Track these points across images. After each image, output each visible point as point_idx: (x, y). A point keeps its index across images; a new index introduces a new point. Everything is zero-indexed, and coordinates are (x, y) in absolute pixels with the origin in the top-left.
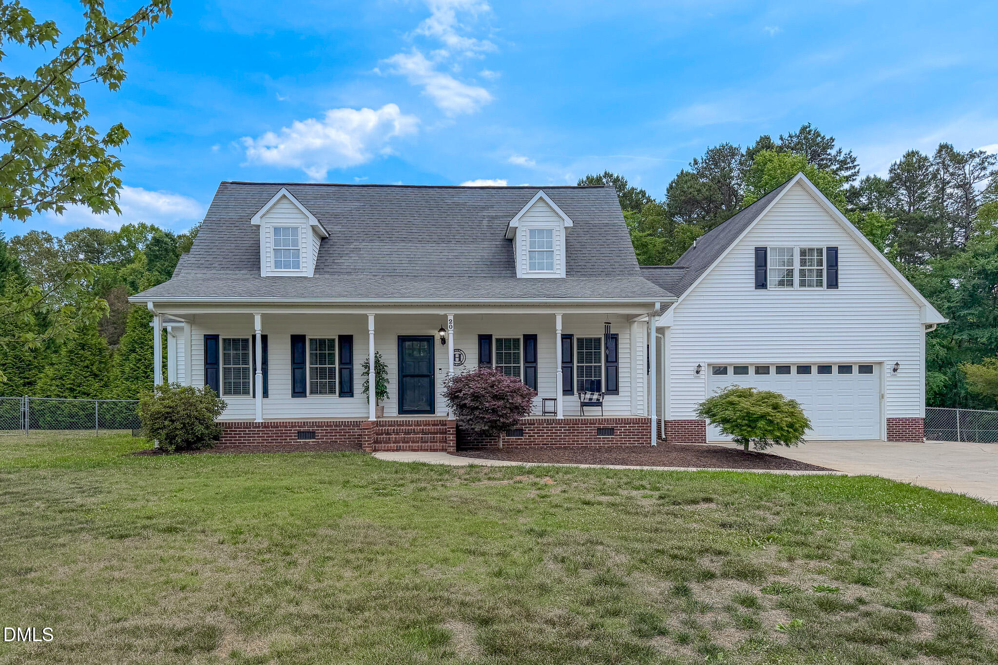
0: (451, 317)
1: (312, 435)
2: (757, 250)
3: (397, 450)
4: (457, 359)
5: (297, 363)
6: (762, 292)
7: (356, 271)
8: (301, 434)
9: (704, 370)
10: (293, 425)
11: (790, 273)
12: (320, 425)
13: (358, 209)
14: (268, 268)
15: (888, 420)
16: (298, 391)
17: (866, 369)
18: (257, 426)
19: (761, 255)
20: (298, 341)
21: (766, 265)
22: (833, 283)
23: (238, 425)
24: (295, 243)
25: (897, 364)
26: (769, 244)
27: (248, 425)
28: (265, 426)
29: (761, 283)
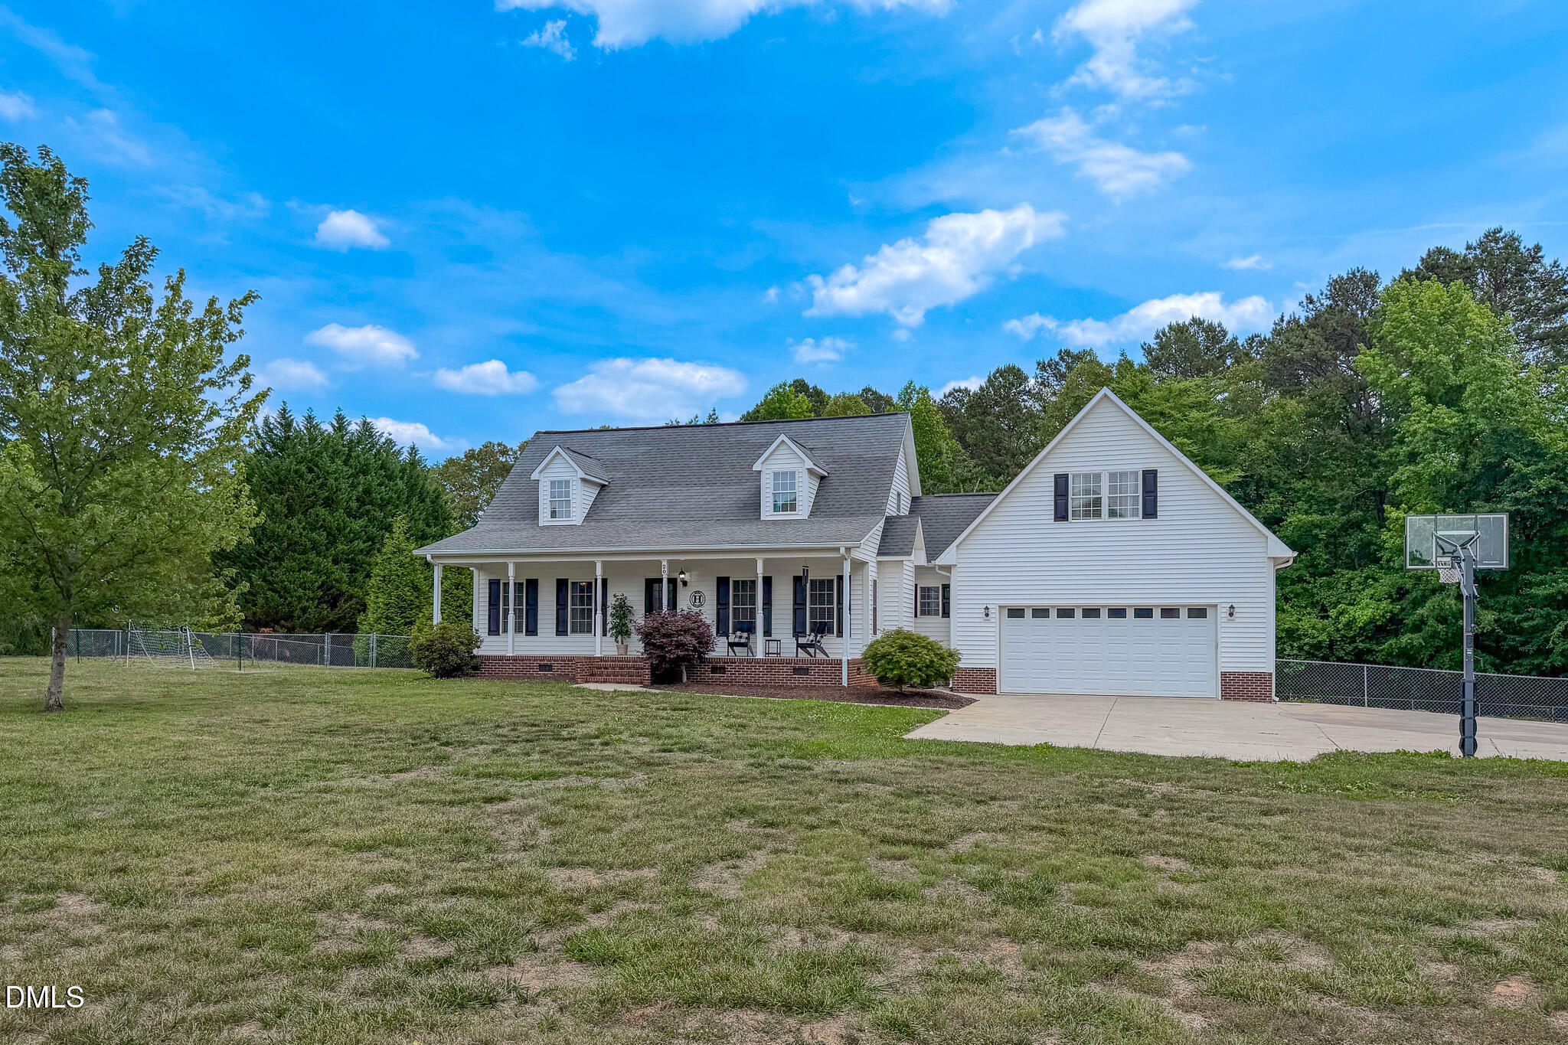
0: (664, 563)
1: (549, 668)
2: (1057, 477)
3: (604, 682)
4: (697, 601)
5: (561, 604)
6: (1062, 524)
7: (620, 517)
8: (542, 667)
9: (994, 612)
10: (535, 659)
11: (1098, 502)
12: (555, 659)
13: (643, 454)
14: (545, 518)
15: (1223, 674)
16: (561, 631)
17: (1198, 612)
18: (508, 659)
19: (1061, 483)
20: (562, 584)
21: (1067, 495)
22: (1150, 511)
23: (495, 658)
24: (567, 494)
25: (1232, 607)
26: (1070, 471)
27: (502, 658)
28: (515, 659)
29: (1061, 514)
